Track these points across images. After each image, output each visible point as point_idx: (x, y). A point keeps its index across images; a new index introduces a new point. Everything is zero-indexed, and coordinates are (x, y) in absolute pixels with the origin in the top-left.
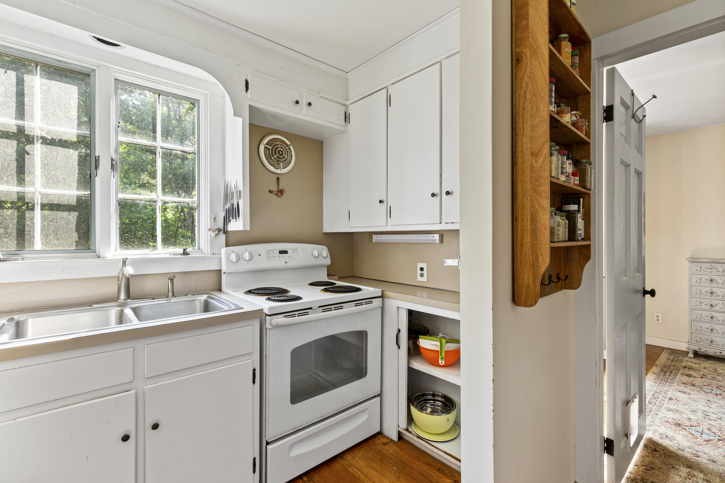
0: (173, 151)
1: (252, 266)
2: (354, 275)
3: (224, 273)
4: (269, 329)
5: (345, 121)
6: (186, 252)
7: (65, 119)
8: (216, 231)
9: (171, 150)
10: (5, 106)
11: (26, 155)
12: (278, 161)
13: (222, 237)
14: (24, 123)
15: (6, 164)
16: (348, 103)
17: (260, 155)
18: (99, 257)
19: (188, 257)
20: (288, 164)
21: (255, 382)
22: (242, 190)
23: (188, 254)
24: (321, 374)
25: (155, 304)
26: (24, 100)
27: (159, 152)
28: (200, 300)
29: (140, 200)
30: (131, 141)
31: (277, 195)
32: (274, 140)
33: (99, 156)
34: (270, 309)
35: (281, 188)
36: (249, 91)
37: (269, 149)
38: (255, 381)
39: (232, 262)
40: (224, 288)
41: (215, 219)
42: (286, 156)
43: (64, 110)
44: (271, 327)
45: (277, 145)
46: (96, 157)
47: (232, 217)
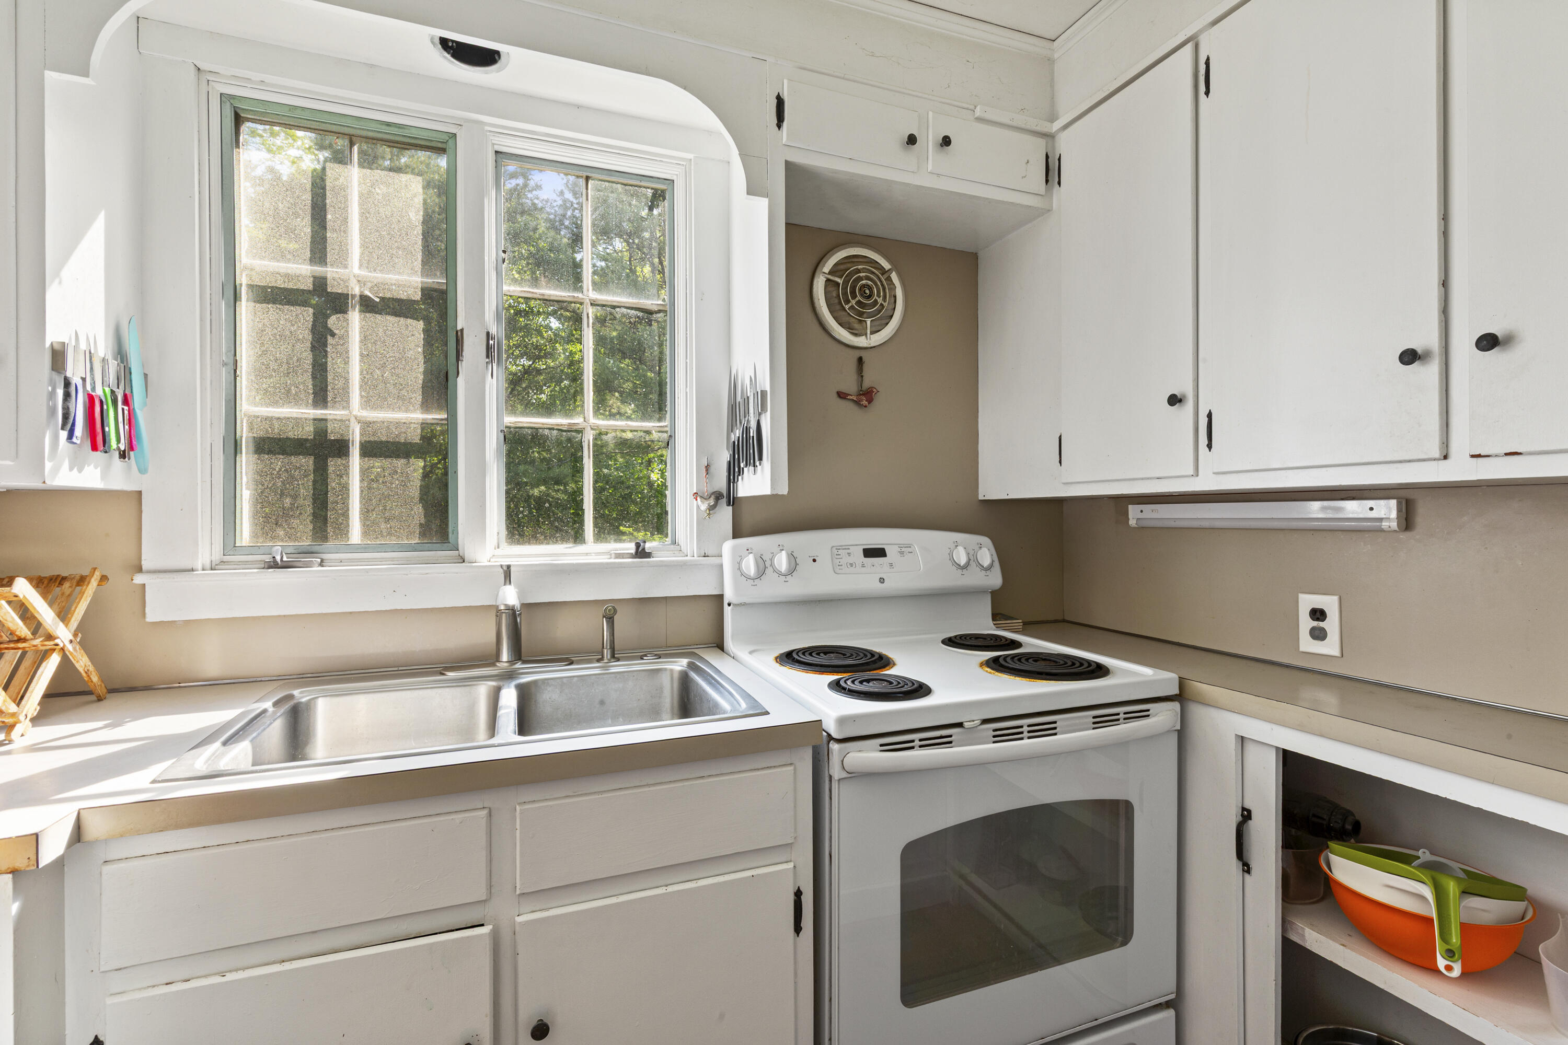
0: (618, 310)
1: (796, 588)
2: (1067, 618)
3: (729, 605)
4: (839, 780)
5: (1047, 181)
6: (644, 549)
7: (400, 253)
8: (710, 497)
9: (614, 307)
10: (293, 236)
11: (329, 337)
12: (861, 314)
13: (726, 513)
14: (327, 272)
15: (295, 359)
16: (1057, 126)
17: (816, 301)
18: (464, 561)
19: (648, 562)
20: (884, 322)
21: (801, 929)
22: (768, 389)
23: (647, 555)
24: (974, 878)
25: (571, 677)
26: (326, 219)
27: (588, 314)
28: (671, 670)
29: (550, 429)
30: (530, 292)
31: (857, 403)
32: (850, 260)
33: (462, 330)
34: (842, 721)
35: (867, 384)
36: (785, 124)
37: (838, 284)
38: (802, 925)
39: (748, 578)
40: (730, 643)
41: (708, 468)
42: (881, 298)
43: (398, 234)
44: (845, 775)
45: (859, 271)
46: (457, 332)
47: (744, 462)
